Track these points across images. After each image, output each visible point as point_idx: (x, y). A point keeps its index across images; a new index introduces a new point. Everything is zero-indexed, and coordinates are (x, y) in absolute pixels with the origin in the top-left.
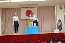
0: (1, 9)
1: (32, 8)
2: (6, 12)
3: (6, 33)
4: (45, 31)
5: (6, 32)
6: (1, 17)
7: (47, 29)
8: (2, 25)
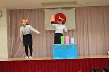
0: (8, 11)
1: (67, 8)
2: (18, 16)
3: (17, 57)
4: (90, 53)
5: (16, 55)
6: (8, 26)
7: (95, 49)
8: (10, 42)
